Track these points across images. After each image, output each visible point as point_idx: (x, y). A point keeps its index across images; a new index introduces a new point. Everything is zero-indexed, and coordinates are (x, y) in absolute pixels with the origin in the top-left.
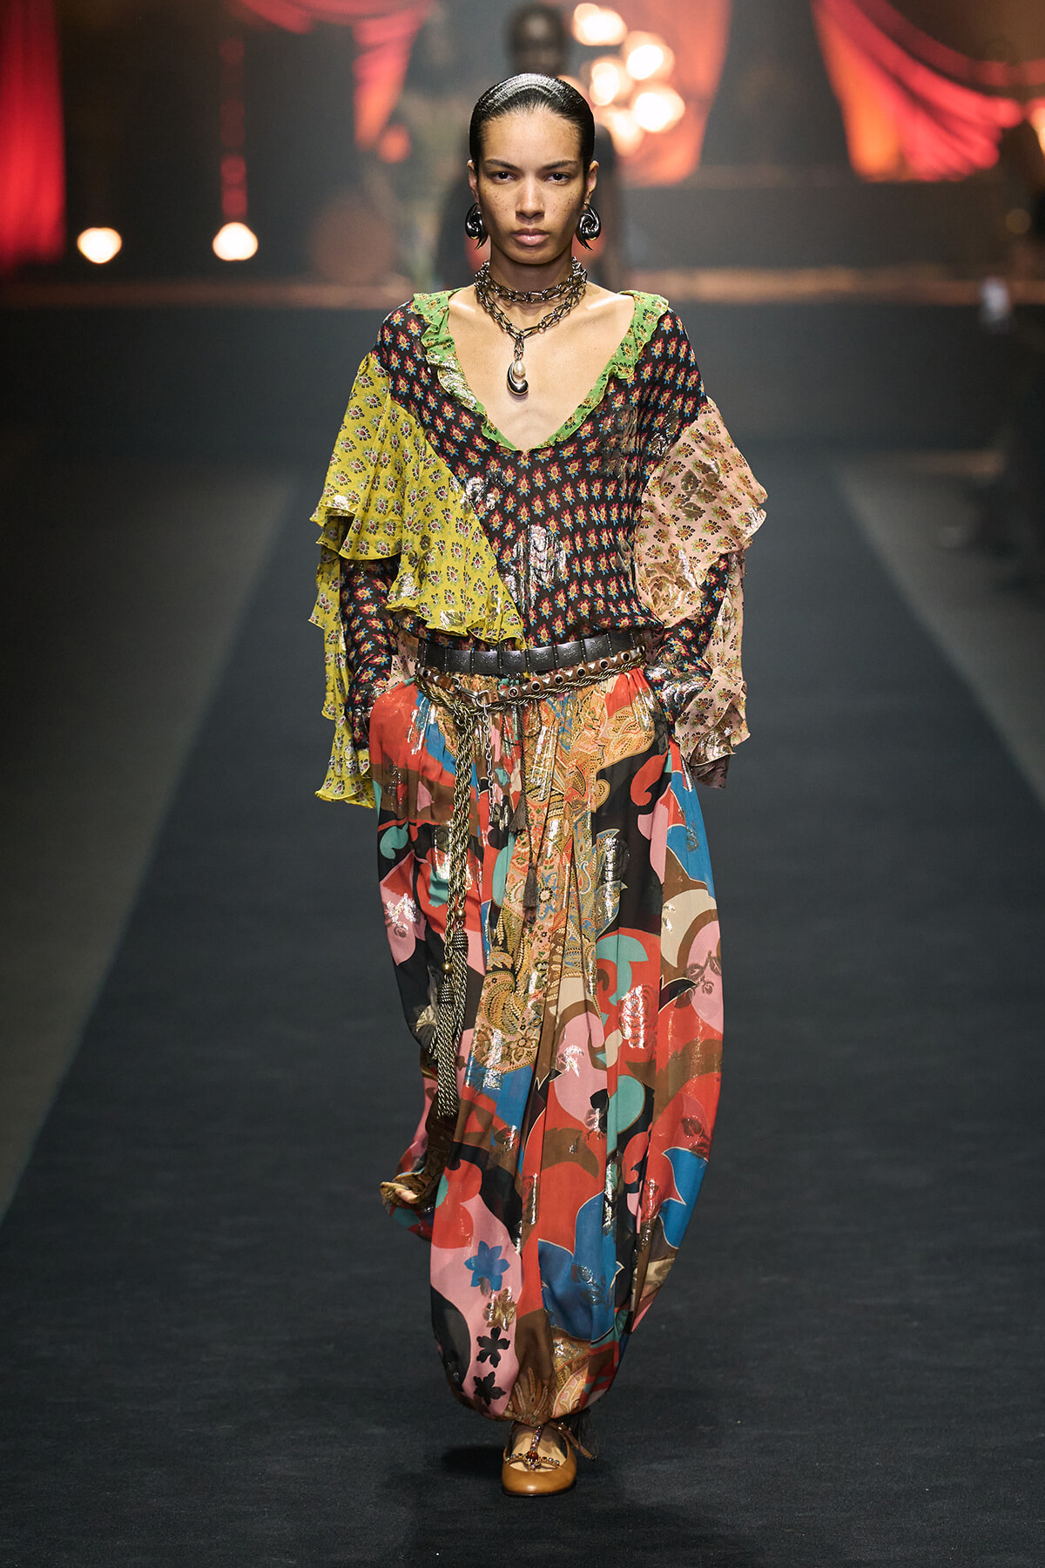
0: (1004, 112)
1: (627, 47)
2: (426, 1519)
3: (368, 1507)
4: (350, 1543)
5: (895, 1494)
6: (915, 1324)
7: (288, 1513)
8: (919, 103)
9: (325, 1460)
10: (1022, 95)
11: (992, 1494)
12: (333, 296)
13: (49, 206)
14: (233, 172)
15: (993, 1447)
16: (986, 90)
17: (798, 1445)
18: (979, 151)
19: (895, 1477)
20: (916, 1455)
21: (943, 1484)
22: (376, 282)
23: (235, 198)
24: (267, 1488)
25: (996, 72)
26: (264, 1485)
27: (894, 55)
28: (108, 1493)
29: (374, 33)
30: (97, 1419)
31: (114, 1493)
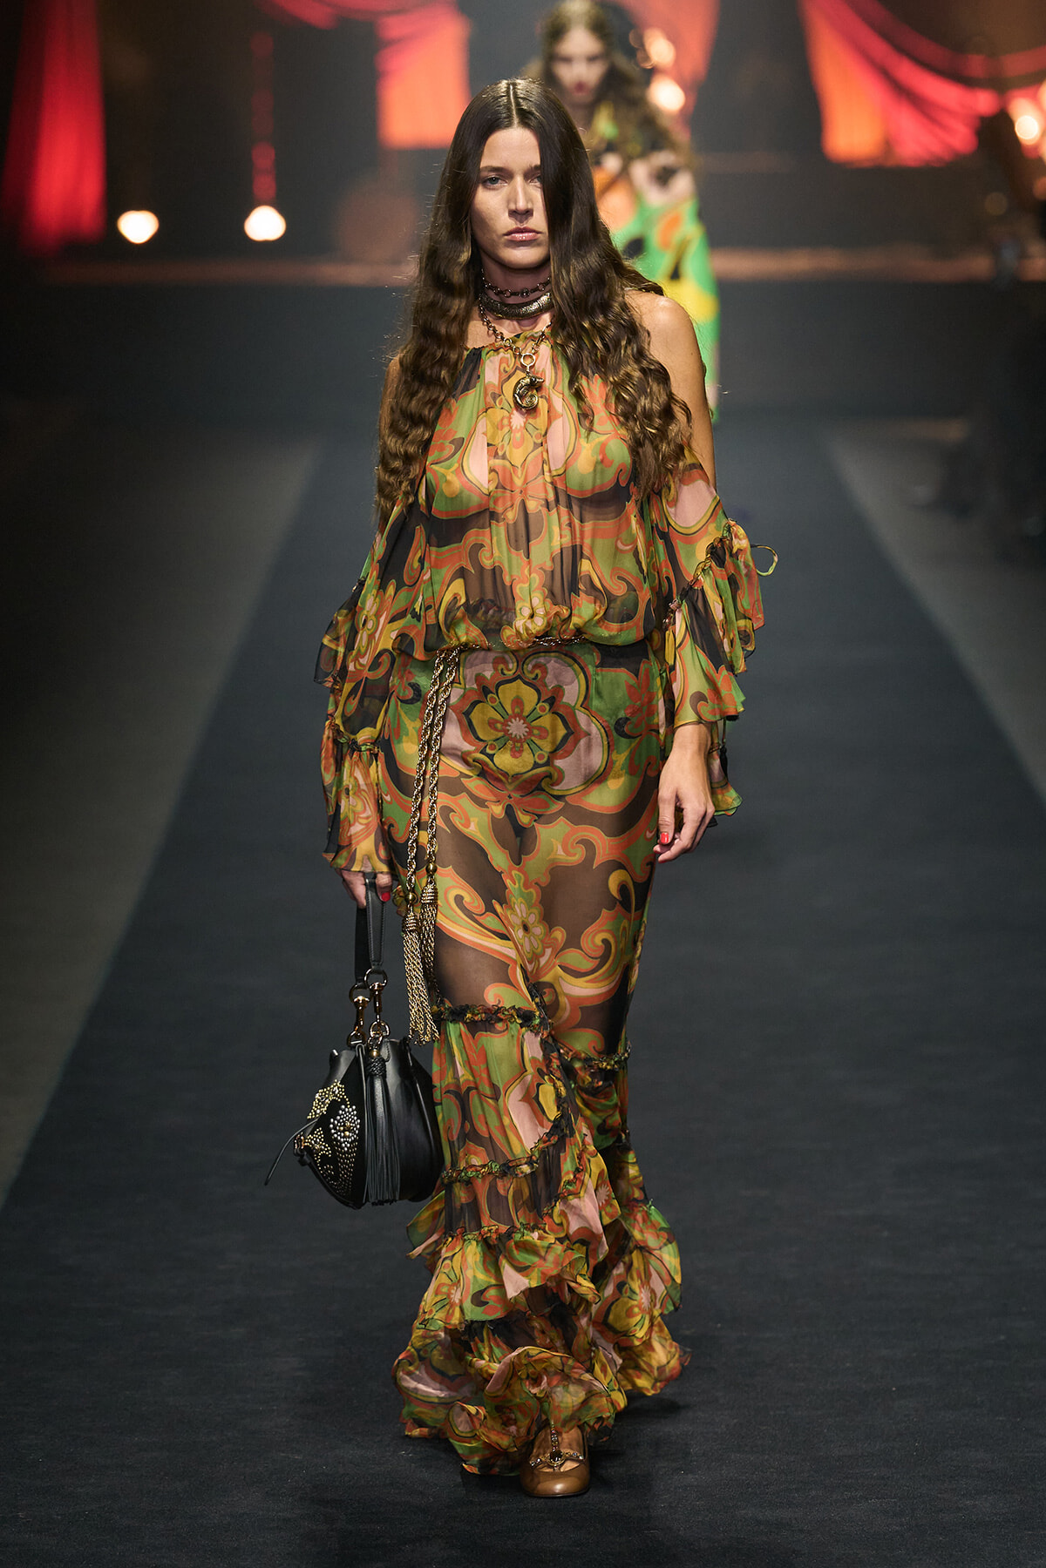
0: (984, 102)
5: (864, 1393)
6: (886, 1234)
8: (903, 93)
10: (1002, 86)
12: (356, 274)
13: (91, 190)
14: (264, 158)
15: (956, 1349)
16: (966, 82)
18: (960, 138)
19: (864, 1377)
22: (397, 261)
23: (264, 183)
24: (276, 1388)
25: (976, 64)
26: (273, 1384)
27: (880, 49)
28: (128, 1393)
29: (394, 27)
30: (118, 1323)
31: (134, 1392)
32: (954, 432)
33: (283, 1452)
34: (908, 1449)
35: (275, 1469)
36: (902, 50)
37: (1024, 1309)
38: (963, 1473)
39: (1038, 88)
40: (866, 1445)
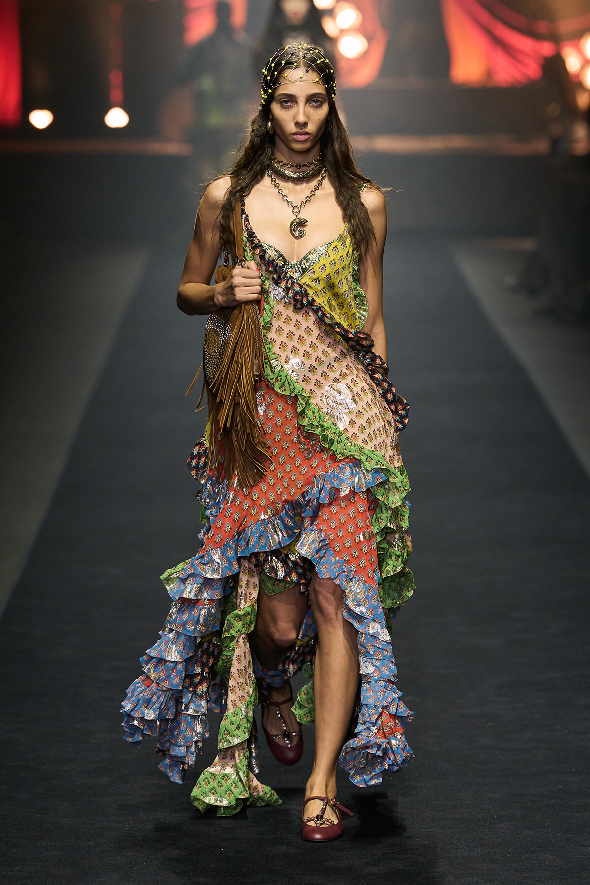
0: (547, 49)
1: (336, 10)
2: (216, 831)
5: (478, 819)
6: (490, 724)
7: (139, 828)
8: (498, 43)
10: (557, 40)
11: (531, 820)
13: (12, 97)
14: (115, 78)
15: (533, 793)
16: (536, 36)
17: (424, 791)
18: (533, 70)
19: (478, 810)
20: (490, 797)
21: (505, 814)
23: (116, 93)
24: (127, 814)
25: (542, 27)
26: (125, 811)
27: (485, 17)
28: (39, 816)
30: (33, 774)
31: (42, 816)
32: (528, 245)
33: (131, 852)
34: (504, 853)
35: (127, 862)
36: (498, 18)
37: (573, 770)
38: (537, 868)
39: (579, 41)
40: (479, 850)
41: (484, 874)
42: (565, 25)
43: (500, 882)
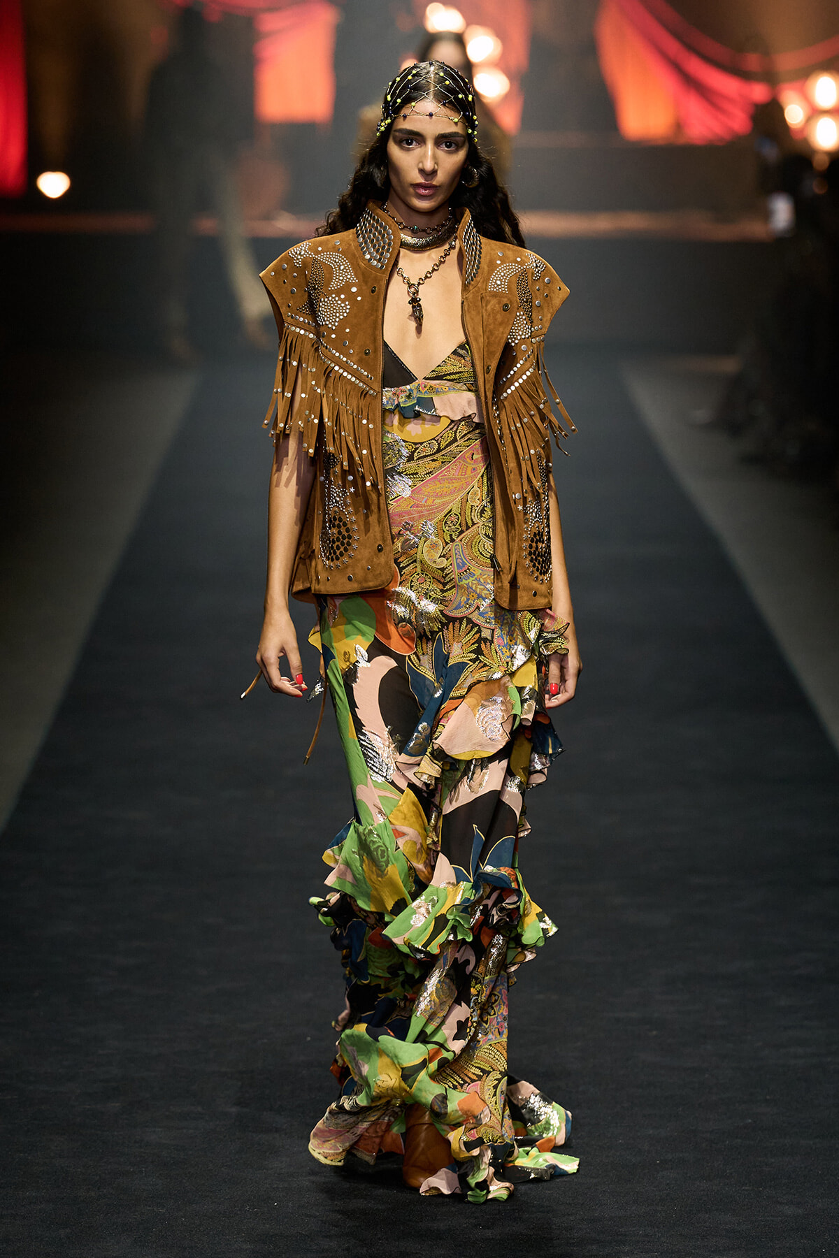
0: (759, 92)
3: (223, 1169)
4: (208, 1196)
5: (633, 1165)
6: (654, 1033)
7: (161, 1172)
8: (691, 83)
9: (191, 1131)
10: (772, 80)
13: (14, 154)
15: (711, 1129)
16: (744, 75)
18: (739, 122)
19: (633, 1151)
20: (650, 1135)
21: (670, 1156)
22: (267, 217)
24: (145, 1153)
25: (753, 61)
26: (142, 1150)
27: (673, 47)
28: (22, 1155)
29: (270, 22)
30: (15, 1097)
31: (26, 1155)
32: (729, 365)
33: (149, 1207)
34: (668, 1212)
35: (142, 1220)
36: (692, 48)
37: (768, 1097)
38: (713, 1233)
39: (804, 83)
40: (634, 1208)
41: (638, 1242)
42: (786, 61)
43: (662, 1253)
